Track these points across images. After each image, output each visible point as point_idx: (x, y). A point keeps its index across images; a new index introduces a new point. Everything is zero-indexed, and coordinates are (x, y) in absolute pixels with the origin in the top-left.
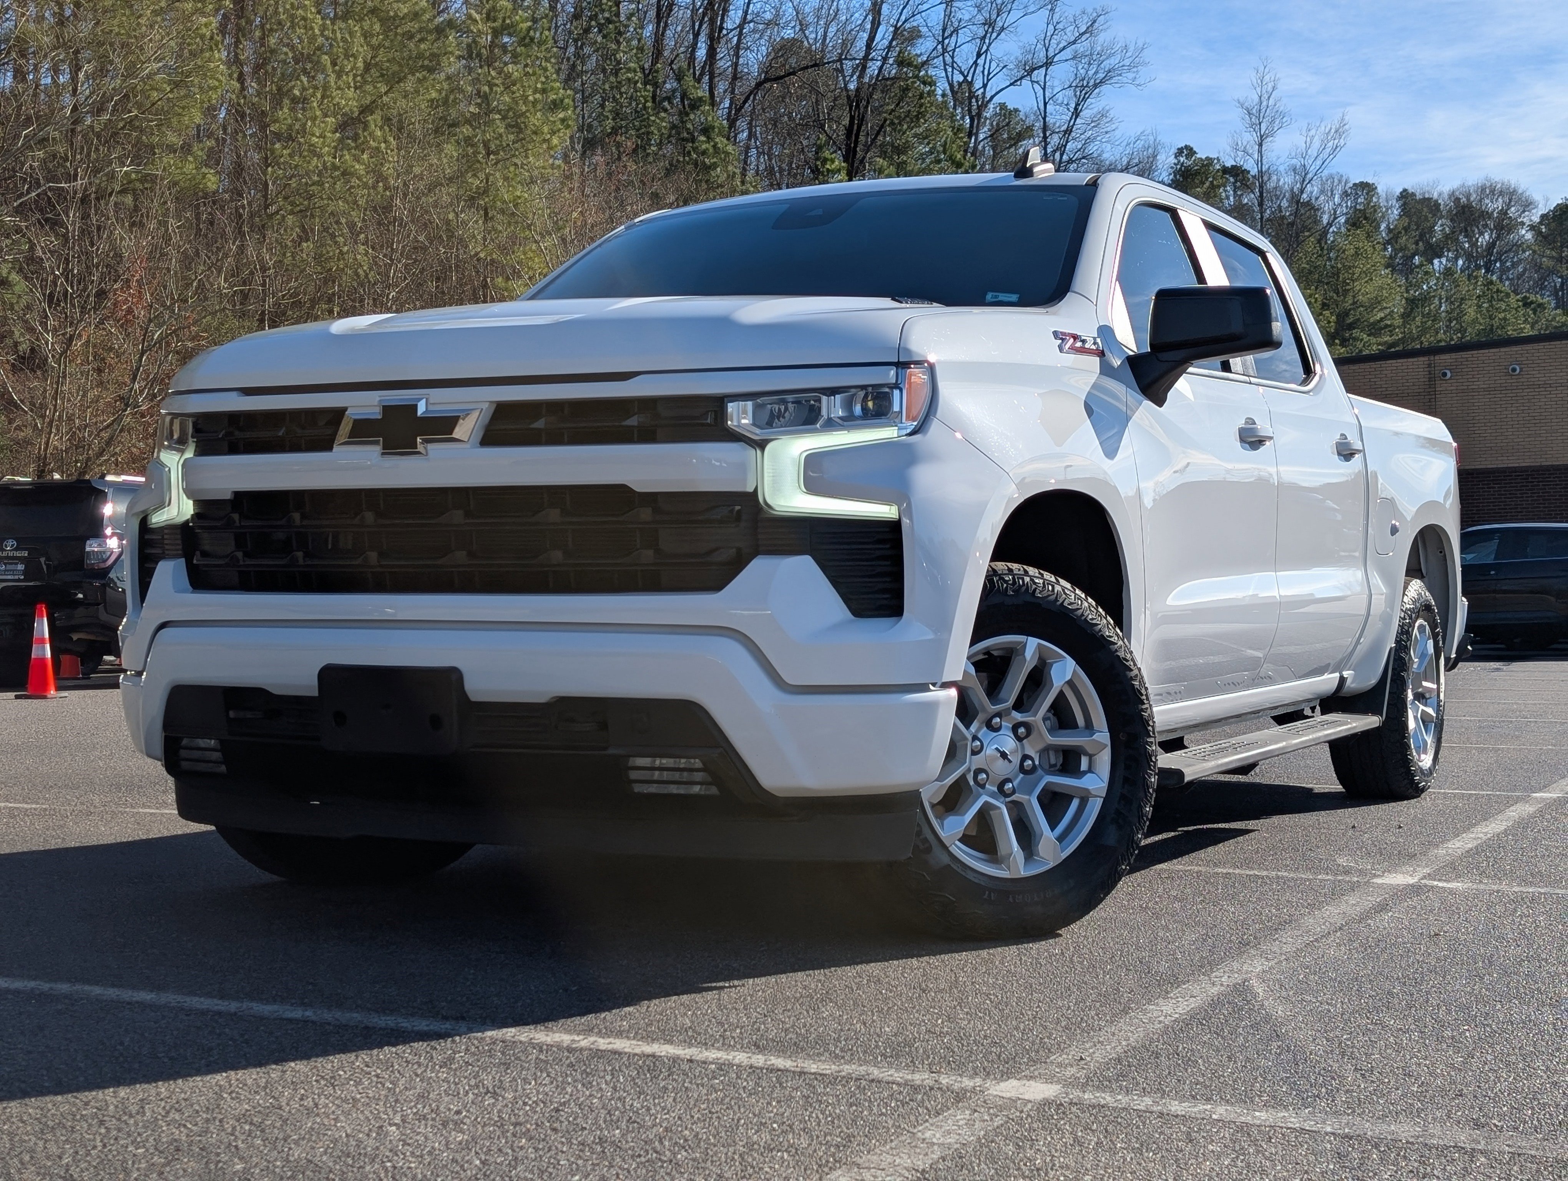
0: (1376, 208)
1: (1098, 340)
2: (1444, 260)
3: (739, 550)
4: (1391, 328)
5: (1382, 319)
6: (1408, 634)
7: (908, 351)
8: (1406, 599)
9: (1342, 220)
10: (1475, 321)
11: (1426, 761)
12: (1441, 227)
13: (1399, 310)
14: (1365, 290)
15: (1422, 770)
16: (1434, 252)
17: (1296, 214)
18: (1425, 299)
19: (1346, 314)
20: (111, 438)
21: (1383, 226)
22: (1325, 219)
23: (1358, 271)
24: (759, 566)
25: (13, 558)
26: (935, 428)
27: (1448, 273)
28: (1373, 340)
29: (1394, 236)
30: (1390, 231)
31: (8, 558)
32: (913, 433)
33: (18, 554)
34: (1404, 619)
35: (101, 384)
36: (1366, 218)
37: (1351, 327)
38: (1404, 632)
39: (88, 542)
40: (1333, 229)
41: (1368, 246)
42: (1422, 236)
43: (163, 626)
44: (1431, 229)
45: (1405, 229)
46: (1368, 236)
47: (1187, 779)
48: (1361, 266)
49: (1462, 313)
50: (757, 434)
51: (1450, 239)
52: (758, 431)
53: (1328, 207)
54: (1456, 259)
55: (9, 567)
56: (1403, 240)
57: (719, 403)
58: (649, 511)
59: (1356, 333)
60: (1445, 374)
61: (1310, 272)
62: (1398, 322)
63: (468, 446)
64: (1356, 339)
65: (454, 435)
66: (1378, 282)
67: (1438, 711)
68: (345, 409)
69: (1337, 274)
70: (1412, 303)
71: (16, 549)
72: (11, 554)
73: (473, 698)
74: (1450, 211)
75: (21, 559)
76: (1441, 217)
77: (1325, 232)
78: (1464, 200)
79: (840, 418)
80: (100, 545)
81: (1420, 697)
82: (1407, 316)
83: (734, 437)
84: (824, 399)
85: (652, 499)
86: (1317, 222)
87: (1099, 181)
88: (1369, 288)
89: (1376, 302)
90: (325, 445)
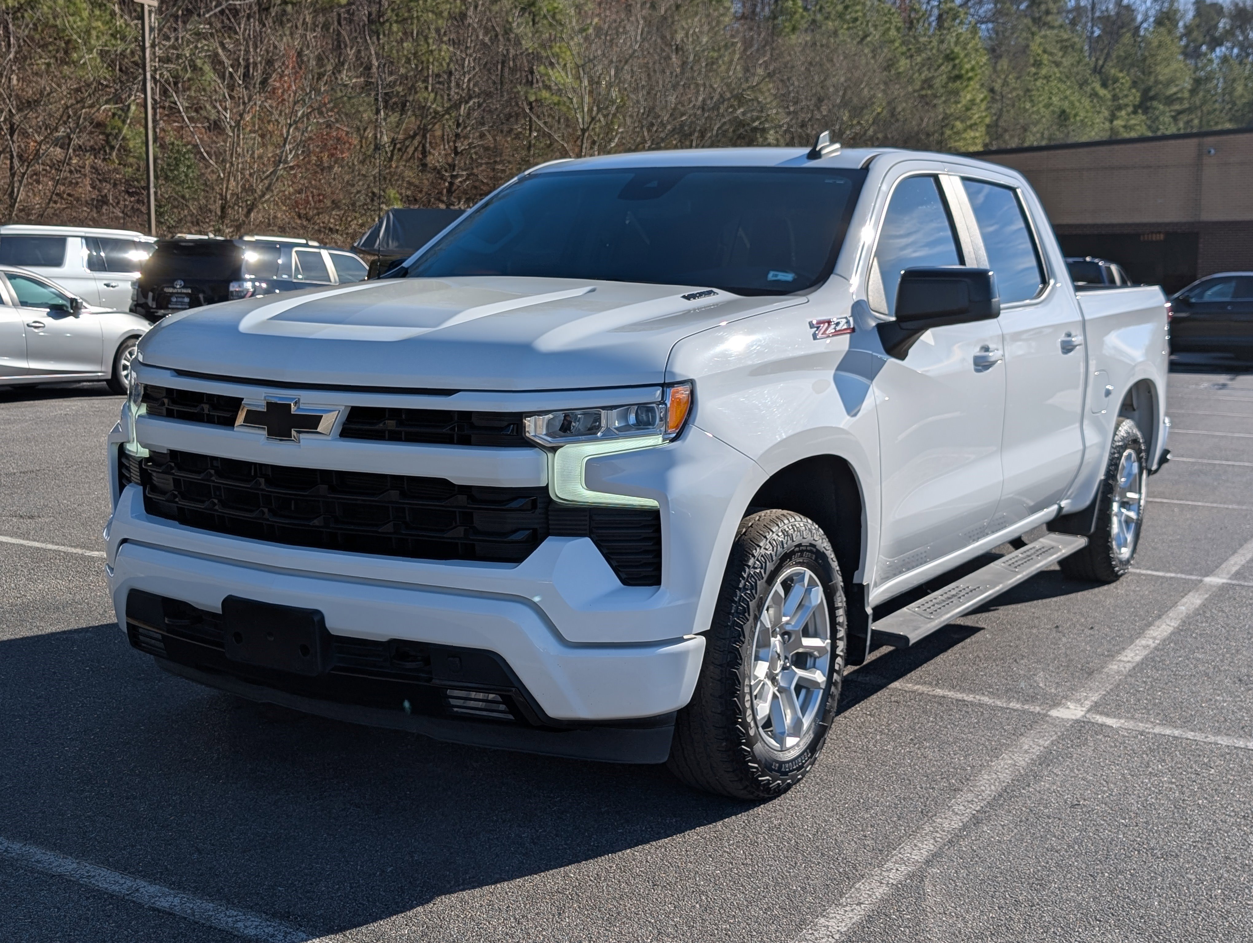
0: (1176, 11)
1: (851, 320)
2: (1223, 49)
3: (535, 530)
4: (1181, 100)
5: (1175, 93)
6: (1117, 465)
7: (673, 374)
8: (1116, 438)
9: (1152, 19)
10: (1242, 96)
11: (1125, 552)
12: (1223, 24)
13: (1188, 84)
14: (1164, 72)
15: (1121, 562)
16: (1216, 43)
17: (1118, 14)
18: (1208, 78)
19: (1149, 89)
20: (270, 185)
21: (1181, 24)
22: (1140, 18)
23: (1159, 58)
24: (549, 545)
25: (181, 293)
26: (692, 433)
27: (1225, 60)
28: (1167, 109)
29: (1189, 30)
30: (1186, 27)
31: (177, 293)
32: (673, 440)
33: (184, 291)
34: (1114, 453)
35: (264, 145)
36: (1169, 19)
37: (1153, 98)
38: (1113, 466)
39: (231, 284)
40: (1145, 25)
41: (1168, 39)
42: (1208, 31)
43: (125, 541)
44: (1216, 27)
45: (1198, 26)
46: (1170, 32)
47: (912, 642)
48: (1162, 54)
49: (1234, 90)
50: (548, 441)
51: (1229, 33)
52: (549, 439)
53: (1143, 8)
54: (1232, 48)
55: (180, 300)
56: (1195, 34)
57: (517, 419)
58: (464, 497)
59: (1155, 103)
60: (1210, 152)
61: (1126, 58)
62: (1186, 95)
63: (329, 438)
64: (1155, 109)
65: (319, 430)
66: (1174, 66)
67: (1138, 514)
68: (242, 399)
69: (1144, 60)
70: (1198, 82)
71: (184, 287)
72: (179, 291)
73: (333, 633)
74: (1230, 13)
75: (187, 295)
76: (1224, 17)
77: (1138, 28)
78: (1241, 5)
79: (617, 429)
80: (240, 287)
81: (1125, 504)
82: (1193, 92)
83: (529, 444)
84: (603, 412)
85: (466, 490)
86: (1134, 19)
87: (871, 166)
88: (1167, 71)
89: (1171, 82)
90: (229, 423)
